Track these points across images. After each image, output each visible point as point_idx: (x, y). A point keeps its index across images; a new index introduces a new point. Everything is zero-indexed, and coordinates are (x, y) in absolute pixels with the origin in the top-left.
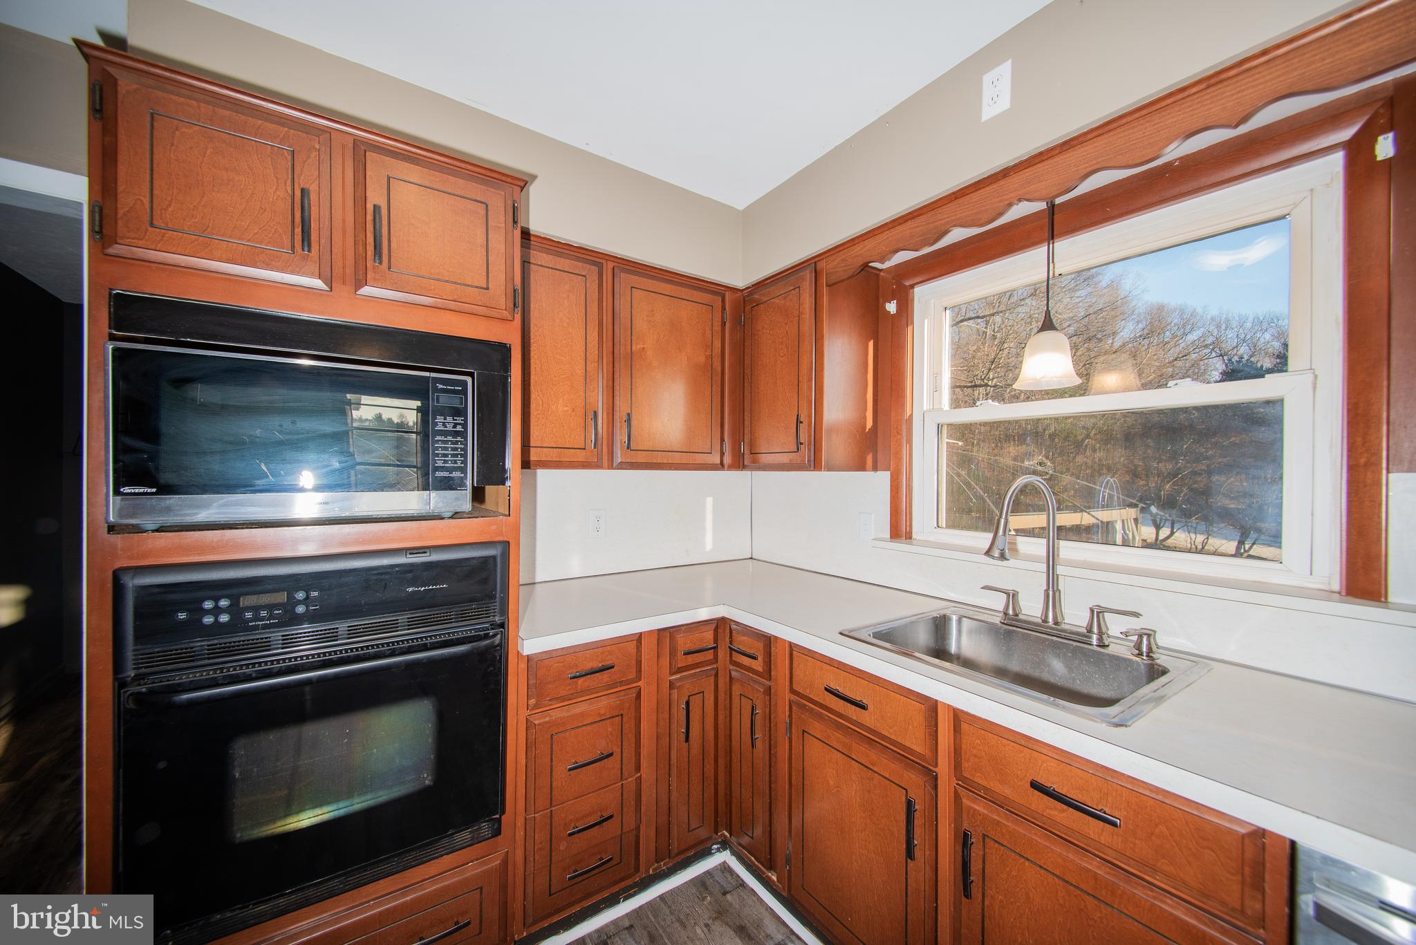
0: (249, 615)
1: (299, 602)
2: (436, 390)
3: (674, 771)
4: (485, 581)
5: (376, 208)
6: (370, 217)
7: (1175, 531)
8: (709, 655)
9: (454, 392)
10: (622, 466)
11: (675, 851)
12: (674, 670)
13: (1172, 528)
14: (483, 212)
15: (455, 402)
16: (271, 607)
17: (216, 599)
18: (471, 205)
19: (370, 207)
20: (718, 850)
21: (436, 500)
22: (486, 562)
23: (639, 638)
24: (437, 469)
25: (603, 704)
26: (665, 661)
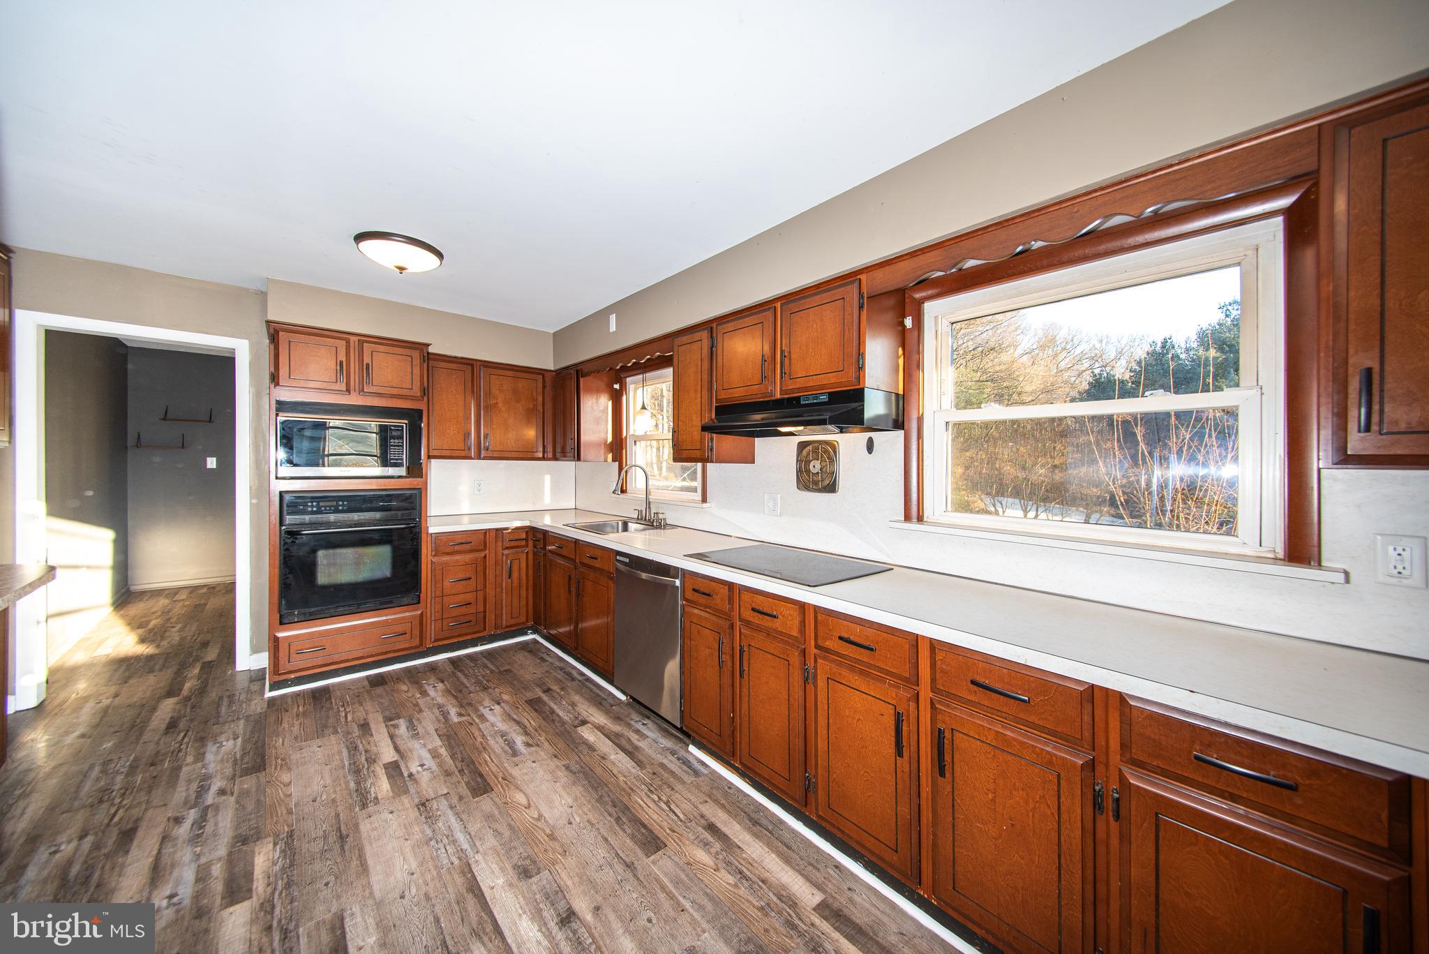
0: (323, 509)
1: (340, 506)
2: (391, 429)
3: (504, 591)
4: (412, 503)
5: (368, 365)
6: (365, 367)
7: (1039, 513)
8: (524, 543)
9: (398, 430)
10: (485, 458)
11: (504, 626)
12: (504, 547)
13: (1037, 511)
14: (410, 359)
15: (398, 433)
16: (330, 507)
17: (312, 502)
18: (405, 358)
19: (365, 363)
20: (531, 633)
21: (391, 471)
22: (411, 496)
23: (486, 532)
24: (391, 459)
25: (468, 557)
26: (500, 544)
